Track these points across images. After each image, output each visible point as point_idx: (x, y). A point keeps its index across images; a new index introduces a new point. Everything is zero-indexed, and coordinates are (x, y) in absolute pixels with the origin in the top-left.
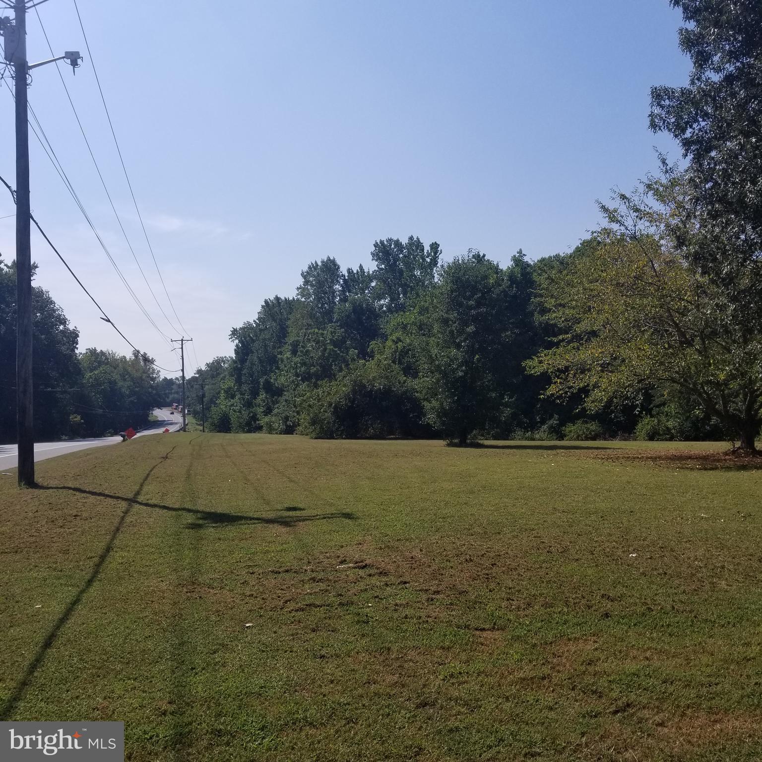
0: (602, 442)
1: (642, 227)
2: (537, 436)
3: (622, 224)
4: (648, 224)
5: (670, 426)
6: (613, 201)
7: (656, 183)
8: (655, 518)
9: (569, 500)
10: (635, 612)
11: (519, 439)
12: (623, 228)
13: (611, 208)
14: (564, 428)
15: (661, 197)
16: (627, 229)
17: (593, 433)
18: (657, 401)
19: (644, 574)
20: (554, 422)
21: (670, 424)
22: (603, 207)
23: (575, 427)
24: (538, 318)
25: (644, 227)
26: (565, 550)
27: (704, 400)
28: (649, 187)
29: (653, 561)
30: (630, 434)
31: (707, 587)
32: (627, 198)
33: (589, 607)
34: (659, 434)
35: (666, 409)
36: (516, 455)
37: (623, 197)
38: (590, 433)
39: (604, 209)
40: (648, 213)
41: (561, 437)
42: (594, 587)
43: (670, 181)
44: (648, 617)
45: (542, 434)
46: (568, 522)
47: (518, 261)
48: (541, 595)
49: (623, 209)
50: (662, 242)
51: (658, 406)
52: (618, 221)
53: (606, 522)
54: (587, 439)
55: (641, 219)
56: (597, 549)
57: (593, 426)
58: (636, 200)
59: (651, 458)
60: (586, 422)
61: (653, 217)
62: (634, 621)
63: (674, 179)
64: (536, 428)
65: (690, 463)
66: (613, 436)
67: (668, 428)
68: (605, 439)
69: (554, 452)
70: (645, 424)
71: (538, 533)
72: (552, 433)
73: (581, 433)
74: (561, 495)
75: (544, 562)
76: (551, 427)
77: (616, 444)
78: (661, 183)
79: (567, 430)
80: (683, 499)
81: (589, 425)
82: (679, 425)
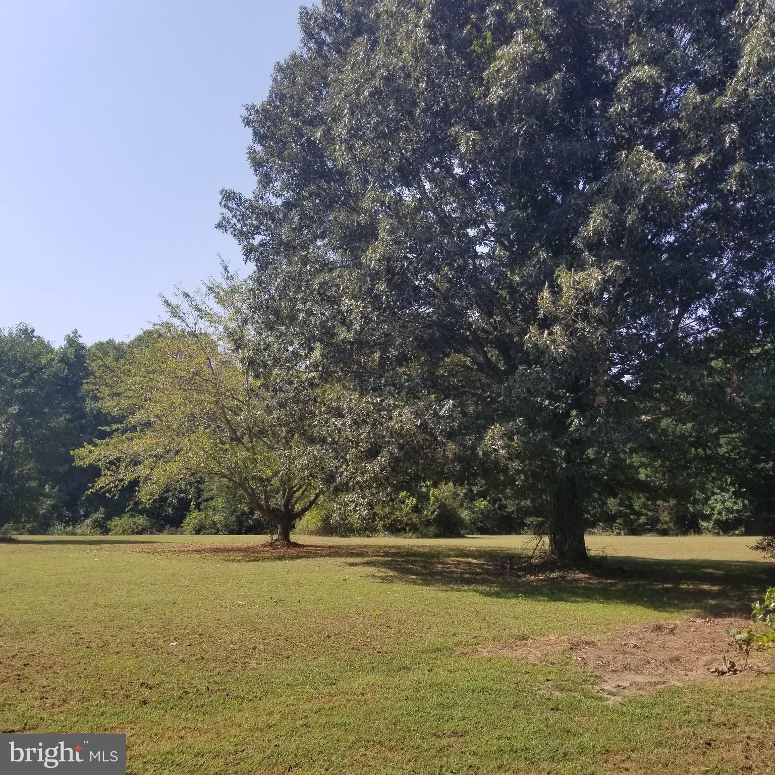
0: (148, 536)
1: (202, 326)
2: (79, 531)
3: (183, 321)
4: (208, 324)
5: (216, 520)
6: (176, 297)
7: (217, 287)
8: (196, 607)
9: (112, 595)
10: (172, 697)
11: (59, 534)
12: (184, 324)
13: (174, 303)
14: (109, 522)
15: (221, 301)
16: (187, 325)
17: (140, 528)
18: (206, 495)
19: (182, 661)
20: (99, 515)
21: (216, 518)
22: (166, 302)
23: (121, 521)
24: (89, 405)
25: (203, 326)
26: (106, 644)
27: (249, 494)
28: (211, 289)
29: (192, 647)
30: (177, 527)
31: (240, 667)
32: (189, 297)
33: (127, 697)
34: (206, 529)
35: (214, 504)
36: (55, 551)
37: (186, 295)
38: (137, 528)
39: (167, 303)
40: (209, 314)
41: (106, 531)
42: (134, 677)
43: (230, 287)
44: (184, 700)
45: (84, 529)
46: (109, 616)
47: (73, 342)
48: (78, 690)
49: (185, 306)
50: (220, 343)
51: (207, 500)
52: (180, 317)
53: (149, 614)
54: (133, 533)
55: (202, 318)
56: (139, 641)
57: (141, 520)
58: (198, 299)
59: (196, 551)
60: (134, 516)
61: (213, 319)
62: (171, 705)
63: (234, 286)
64: (79, 522)
65: (232, 555)
66: (160, 530)
67: (214, 522)
68: (152, 533)
69: (98, 547)
70: (193, 518)
71: (77, 630)
72: (96, 527)
73: (127, 527)
74: (103, 591)
75: (83, 657)
76: (96, 521)
77: (163, 537)
78: (222, 288)
79: (113, 524)
80: (223, 589)
81: (136, 519)
82: (225, 519)
